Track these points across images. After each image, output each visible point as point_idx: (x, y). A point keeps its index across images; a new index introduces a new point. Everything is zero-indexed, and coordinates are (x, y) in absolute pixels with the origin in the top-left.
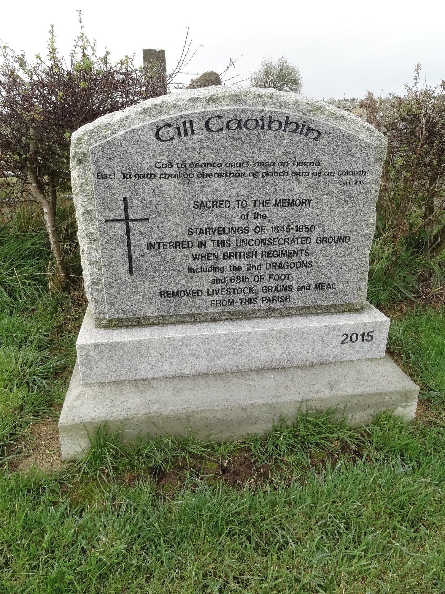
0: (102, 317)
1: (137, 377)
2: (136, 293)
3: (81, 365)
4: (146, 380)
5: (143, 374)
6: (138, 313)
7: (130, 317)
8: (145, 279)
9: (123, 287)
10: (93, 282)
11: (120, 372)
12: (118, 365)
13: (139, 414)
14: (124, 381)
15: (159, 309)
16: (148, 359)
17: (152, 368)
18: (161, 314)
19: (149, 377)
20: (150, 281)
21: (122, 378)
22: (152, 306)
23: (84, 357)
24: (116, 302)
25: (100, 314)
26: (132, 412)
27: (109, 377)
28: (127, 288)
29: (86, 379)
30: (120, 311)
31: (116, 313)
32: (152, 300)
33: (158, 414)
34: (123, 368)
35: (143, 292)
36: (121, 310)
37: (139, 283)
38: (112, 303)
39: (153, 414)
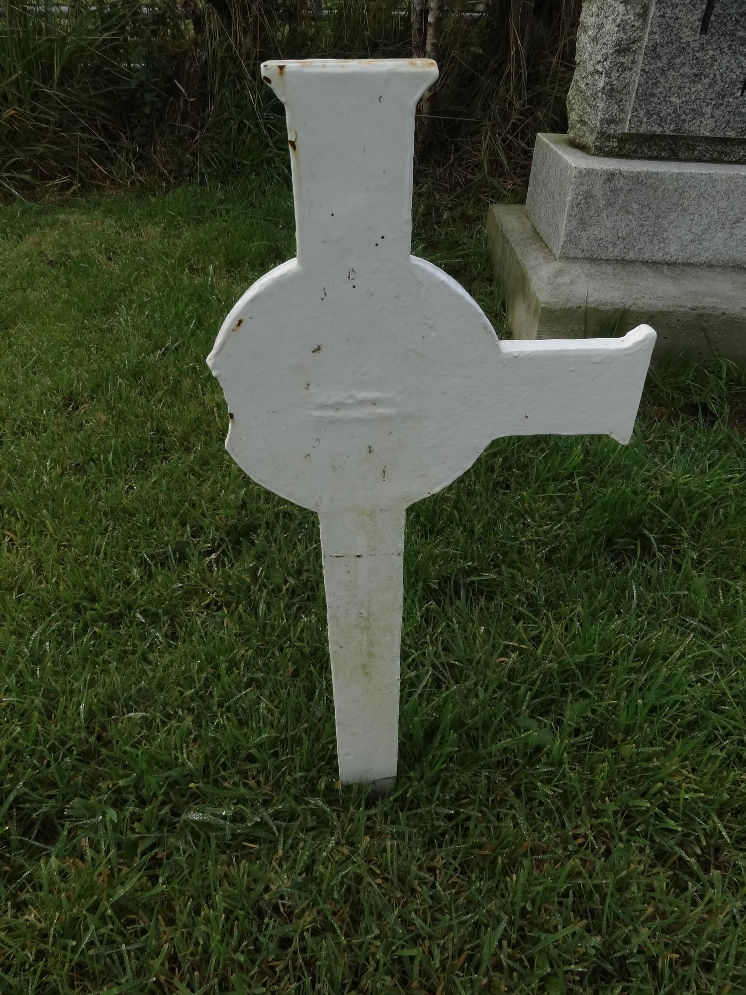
0: (612, 132)
1: (659, 257)
2: (697, 77)
3: (570, 215)
4: (674, 264)
5: (672, 251)
6: (686, 126)
7: (668, 133)
8: (725, 46)
9: (678, 60)
10: (619, 45)
11: (632, 241)
12: (634, 224)
13: (684, 306)
14: (633, 262)
15: (729, 122)
16: (693, 220)
17: (692, 241)
18: (728, 134)
19: (679, 261)
20: (735, 53)
21: (631, 255)
22: (717, 113)
23: (580, 198)
24: (654, 95)
25: (609, 122)
26: (670, 303)
27: (611, 249)
28: (683, 64)
29: (569, 246)
30: (655, 117)
31: (645, 120)
32: (723, 97)
33: (719, 313)
34: (640, 234)
35: (711, 76)
36: (658, 115)
37: (711, 52)
38: (645, 97)
39: (710, 312)
